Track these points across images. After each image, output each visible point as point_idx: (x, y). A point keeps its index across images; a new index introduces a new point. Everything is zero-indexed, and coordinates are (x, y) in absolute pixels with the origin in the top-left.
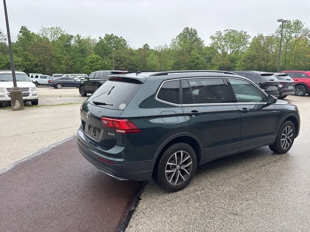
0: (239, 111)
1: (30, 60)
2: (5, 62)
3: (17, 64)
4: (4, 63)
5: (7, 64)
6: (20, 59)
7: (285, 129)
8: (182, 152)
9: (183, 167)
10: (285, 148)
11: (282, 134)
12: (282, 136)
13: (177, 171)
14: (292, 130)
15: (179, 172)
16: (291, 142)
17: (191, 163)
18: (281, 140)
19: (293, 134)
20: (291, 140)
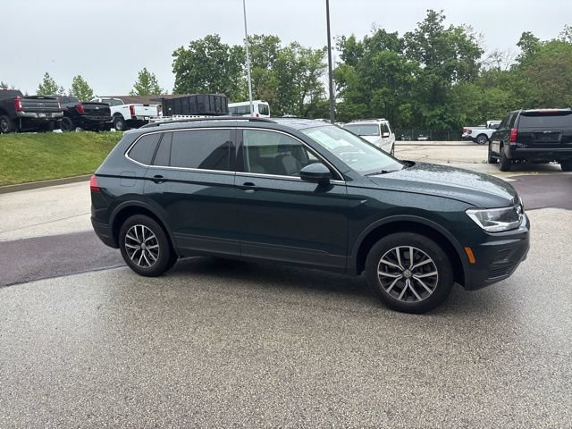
0: (235, 186)
1: (524, 95)
2: (481, 102)
3: (499, 103)
4: (479, 104)
5: (484, 105)
6: (506, 95)
7: (395, 250)
8: (143, 227)
9: (148, 248)
10: (399, 298)
11: (382, 261)
12: (382, 263)
13: (141, 249)
14: (430, 260)
15: (143, 252)
16: (431, 292)
17: (157, 246)
18: (379, 273)
19: (436, 273)
20: (431, 288)
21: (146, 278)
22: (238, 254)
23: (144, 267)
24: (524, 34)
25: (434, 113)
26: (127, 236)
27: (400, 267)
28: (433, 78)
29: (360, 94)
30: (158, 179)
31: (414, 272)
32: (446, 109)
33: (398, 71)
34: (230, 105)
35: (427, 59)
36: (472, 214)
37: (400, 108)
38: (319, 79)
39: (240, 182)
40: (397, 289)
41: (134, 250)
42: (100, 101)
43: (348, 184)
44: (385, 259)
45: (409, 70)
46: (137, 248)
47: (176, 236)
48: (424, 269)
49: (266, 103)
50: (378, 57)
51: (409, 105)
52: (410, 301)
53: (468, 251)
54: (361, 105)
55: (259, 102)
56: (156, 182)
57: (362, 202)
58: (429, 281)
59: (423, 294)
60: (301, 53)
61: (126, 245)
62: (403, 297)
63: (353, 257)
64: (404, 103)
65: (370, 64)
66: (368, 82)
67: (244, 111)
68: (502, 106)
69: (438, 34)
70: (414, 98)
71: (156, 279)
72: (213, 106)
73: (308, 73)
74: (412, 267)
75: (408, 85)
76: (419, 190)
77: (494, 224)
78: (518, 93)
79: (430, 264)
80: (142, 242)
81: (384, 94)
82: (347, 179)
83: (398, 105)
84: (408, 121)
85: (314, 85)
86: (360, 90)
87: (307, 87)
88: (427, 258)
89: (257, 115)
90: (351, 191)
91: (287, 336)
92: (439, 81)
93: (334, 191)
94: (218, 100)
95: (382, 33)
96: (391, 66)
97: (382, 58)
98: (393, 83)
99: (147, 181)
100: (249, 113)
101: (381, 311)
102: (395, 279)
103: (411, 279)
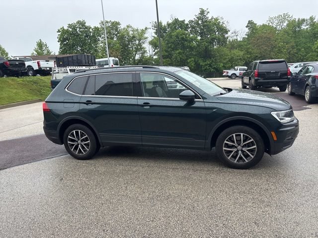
0: (137, 105)
1: (251, 53)
2: (230, 57)
5: (231, 59)
6: (241, 53)
7: (233, 136)
8: (79, 131)
9: (82, 143)
10: (235, 162)
11: (225, 142)
12: (225, 143)
13: (78, 144)
14: (252, 140)
15: (80, 145)
16: (253, 157)
17: (89, 141)
18: (224, 148)
19: (255, 146)
20: (252, 155)
21: (82, 161)
22: (141, 143)
23: (80, 154)
24: (249, 21)
25: (206, 63)
26: (69, 137)
27: (236, 144)
28: (204, 44)
29: (167, 54)
30: (88, 103)
31: (243, 147)
32: (212, 61)
33: (186, 41)
34: (97, 60)
35: (201, 34)
36: (274, 114)
37: (189, 61)
38: (144, 46)
39: (141, 102)
40: (234, 157)
41: (73, 145)
42: (18, 59)
43: (205, 101)
44: (227, 141)
45: (192, 40)
46: (76, 144)
47: (101, 135)
48: (248, 145)
49: (117, 59)
50: (175, 33)
51: (193, 59)
52: (241, 163)
53: (273, 134)
54: (167, 59)
55: (113, 58)
56: (87, 104)
57: (214, 110)
58: (251, 151)
59: (248, 158)
60: (133, 31)
61: (69, 142)
62: (238, 161)
63: (209, 141)
64: (190, 58)
65: (171, 37)
66: (170, 47)
67: (105, 63)
68: (240, 59)
69: (206, 21)
70: (195, 55)
71: (88, 161)
72: (87, 61)
73: (137, 42)
74: (242, 144)
75: (191, 48)
76: (245, 103)
77: (283, 119)
78: (248, 52)
79: (252, 142)
80: (79, 139)
81: (179, 53)
82: (204, 98)
83: (187, 59)
84: (193, 68)
85: (141, 49)
86: (166, 51)
87: (137, 50)
88: (250, 139)
89: (112, 66)
90: (207, 105)
91: (181, 187)
92: (208, 46)
93: (196, 105)
94: (90, 58)
95: (176, 20)
96: (183, 38)
97: (178, 34)
98: (184, 47)
99: (81, 104)
100: (108, 65)
101: (225, 169)
102: (233, 151)
103: (242, 150)
